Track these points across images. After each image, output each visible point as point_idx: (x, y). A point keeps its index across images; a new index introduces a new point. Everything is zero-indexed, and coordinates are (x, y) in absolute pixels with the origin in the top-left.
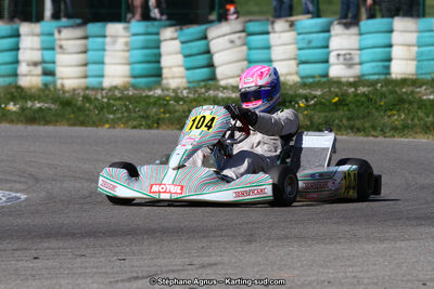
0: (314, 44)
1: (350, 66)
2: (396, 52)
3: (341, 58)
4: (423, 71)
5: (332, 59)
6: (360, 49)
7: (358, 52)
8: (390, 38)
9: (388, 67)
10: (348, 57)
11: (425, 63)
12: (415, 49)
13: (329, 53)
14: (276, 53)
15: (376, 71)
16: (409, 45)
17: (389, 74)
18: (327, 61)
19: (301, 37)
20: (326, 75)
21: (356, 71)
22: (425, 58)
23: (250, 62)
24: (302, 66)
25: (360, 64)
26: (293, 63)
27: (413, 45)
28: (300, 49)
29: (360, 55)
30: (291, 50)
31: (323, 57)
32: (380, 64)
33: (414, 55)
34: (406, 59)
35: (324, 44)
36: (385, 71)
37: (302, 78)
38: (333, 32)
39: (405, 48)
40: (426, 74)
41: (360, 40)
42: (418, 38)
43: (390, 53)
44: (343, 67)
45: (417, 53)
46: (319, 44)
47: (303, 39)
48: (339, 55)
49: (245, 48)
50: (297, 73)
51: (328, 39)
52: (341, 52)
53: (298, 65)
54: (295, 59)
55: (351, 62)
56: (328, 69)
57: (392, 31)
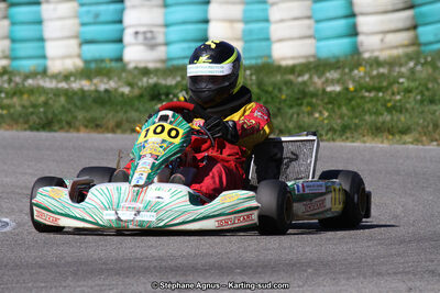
0: (102, 18)
1: (153, 47)
2: (215, 29)
3: (141, 37)
4: (254, 54)
5: (128, 37)
6: (166, 26)
7: (162, 30)
8: (206, 12)
10: (149, 35)
11: (256, 44)
12: (240, 26)
13: (122, 30)
14: (51, 29)
15: (188, 53)
16: (232, 21)
18: (120, 41)
19: (84, 9)
20: (120, 59)
21: (161, 52)
22: (256, 37)
23: (13, 41)
24: (86, 48)
25: (167, 44)
26: (74, 43)
27: (238, 21)
28: (83, 24)
29: (165, 34)
30: (71, 25)
31: (115, 36)
32: (193, 45)
33: (239, 34)
35: (116, 18)
37: (87, 62)
38: (127, 3)
39: (226, 25)
40: (256, 58)
41: (165, 15)
42: (245, 11)
43: (206, 30)
44: (142, 48)
45: (244, 31)
46: (109, 18)
47: (88, 12)
48: (137, 33)
49: (6, 23)
50: (79, 56)
51: (122, 11)
52: (139, 29)
53: (81, 45)
54: (76, 37)
55: (153, 42)
56: (122, 51)
57: (208, 3)
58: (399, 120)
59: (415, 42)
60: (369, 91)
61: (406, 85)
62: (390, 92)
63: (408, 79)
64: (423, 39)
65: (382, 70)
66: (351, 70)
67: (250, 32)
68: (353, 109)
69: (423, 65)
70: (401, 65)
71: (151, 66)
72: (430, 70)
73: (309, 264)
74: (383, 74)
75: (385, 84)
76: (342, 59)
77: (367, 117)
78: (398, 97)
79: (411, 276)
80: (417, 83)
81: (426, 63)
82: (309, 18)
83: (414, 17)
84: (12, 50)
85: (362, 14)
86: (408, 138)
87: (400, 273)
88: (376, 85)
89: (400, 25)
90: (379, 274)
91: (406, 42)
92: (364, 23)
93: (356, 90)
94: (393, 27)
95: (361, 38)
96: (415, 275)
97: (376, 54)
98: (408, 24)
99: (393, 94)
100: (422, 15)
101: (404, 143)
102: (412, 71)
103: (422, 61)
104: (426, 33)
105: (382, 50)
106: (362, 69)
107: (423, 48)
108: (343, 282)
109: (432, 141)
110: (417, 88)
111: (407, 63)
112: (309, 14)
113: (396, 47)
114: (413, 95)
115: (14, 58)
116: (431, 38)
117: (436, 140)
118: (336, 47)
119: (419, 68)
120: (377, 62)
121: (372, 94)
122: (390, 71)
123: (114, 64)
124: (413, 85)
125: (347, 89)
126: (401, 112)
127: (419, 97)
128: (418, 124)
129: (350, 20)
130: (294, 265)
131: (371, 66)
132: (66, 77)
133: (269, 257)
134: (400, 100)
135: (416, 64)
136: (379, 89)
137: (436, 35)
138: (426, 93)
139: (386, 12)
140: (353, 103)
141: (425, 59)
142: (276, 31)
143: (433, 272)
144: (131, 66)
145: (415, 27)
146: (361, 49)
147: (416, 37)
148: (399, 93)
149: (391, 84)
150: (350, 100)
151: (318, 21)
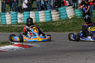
0: (14, 16)
1: (22, 20)
3: (20, 19)
14: (7, 18)
20: (17, 22)
21: (23, 21)
23: (1, 20)
29: (24, 18)
30: (10, 18)
31: (16, 19)
35: (16, 16)
37: (12, 23)
38: (18, 14)
41: (23, 16)
42: (35, 15)
47: (12, 16)
48: (19, 18)
53: (11, 20)
57: (30, 14)
59: (60, 18)
64: (61, 18)
67: (36, 18)
83: (60, 15)
84: (1, 21)
85: (52, 15)
89: (58, 16)
94: (57, 16)
95: (52, 18)
98: (59, 16)
100: (61, 15)
104: (62, 17)
105: (55, 20)
112: (45, 15)
115: (2, 23)
116: (62, 18)
118: (49, 19)
139: (56, 14)
142: (40, 17)
144: (19, 23)
145: (60, 16)
146: (52, 20)
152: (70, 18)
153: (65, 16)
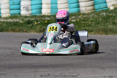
0: (15, 4)
1: (28, 10)
2: (44, 6)
3: (25, 8)
4: (53, 12)
5: (22, 8)
6: (31, 5)
7: (30, 6)
8: (41, 2)
9: (41, 11)
10: (27, 8)
11: (54, 10)
12: (50, 5)
13: (20, 6)
14: (2, 6)
15: (37, 12)
16: (48, 4)
17: (41, 13)
18: (20, 9)
20: (20, 14)
21: (30, 12)
22: (54, 8)
24: (11, 11)
25: (31, 10)
26: (8, 10)
27: (50, 4)
28: (10, 5)
29: (31, 7)
30: (7, 5)
31: (18, 8)
32: (38, 10)
33: (50, 7)
34: (47, 8)
35: (19, 4)
36: (40, 12)
37: (11, 15)
39: (47, 5)
40: (54, 13)
41: (31, 3)
42: (51, 2)
43: (41, 6)
44: (25, 11)
45: (51, 6)
46: (17, 3)
47: (12, 2)
48: (24, 7)
50: (9, 13)
51: (20, 2)
52: (25, 6)
54: (9, 8)
55: (28, 9)
56: (20, 12)
58: (90, 28)
59: (94, 9)
60: (83, 21)
61: (92, 20)
62: (88, 21)
63: (92, 18)
64: (96, 8)
65: (86, 16)
66: (78, 16)
67: (52, 7)
68: (79, 26)
69: (96, 15)
70: (90, 15)
71: (27, 15)
72: (98, 16)
73: (68, 65)
74: (86, 17)
75: (86, 19)
76: (76, 13)
77: (82, 28)
78: (90, 23)
79: (93, 67)
80: (94, 19)
81: (97, 14)
82: (67, 3)
83: (94, 3)
85: (81, 2)
86: (92, 33)
87: (90, 67)
88: (84, 20)
89: (90, 5)
90: (85, 67)
91: (92, 9)
92: (81, 4)
93: (79, 21)
95: (80, 8)
96: (94, 67)
97: (84, 12)
98: (92, 4)
99: (89, 22)
100: (96, 2)
101: (91, 34)
102: (93, 16)
103: (96, 14)
104: (97, 7)
105: (85, 11)
106: (81, 16)
107: (96, 10)
108: (76, 69)
109: (98, 34)
110: (94, 20)
111: (92, 14)
112: (67, 2)
113: (89, 10)
114: (93, 22)
117: (99, 33)
118: (74, 10)
119: (95, 15)
120: (84, 14)
121: (83, 22)
122: (88, 16)
123: (18, 15)
124: (93, 20)
125: (77, 21)
126: (90, 27)
127: (95, 23)
128: (95, 30)
129: (78, 4)
130: (64, 65)
131: (83, 15)
132: (6, 18)
133: (58, 63)
134: (90, 24)
135: (94, 15)
136: (85, 21)
137: (99, 7)
138: (97, 22)
139: (86, 1)
140: (79, 24)
141: (97, 13)
142: (59, 6)
143: (98, 66)
144: (22, 15)
145: (94, 5)
146: (80, 11)
147: (94, 8)
148: (90, 22)
149: (88, 20)
150: (78, 23)
151: (70, 4)
152: (112, 8)
153: (102, 6)
